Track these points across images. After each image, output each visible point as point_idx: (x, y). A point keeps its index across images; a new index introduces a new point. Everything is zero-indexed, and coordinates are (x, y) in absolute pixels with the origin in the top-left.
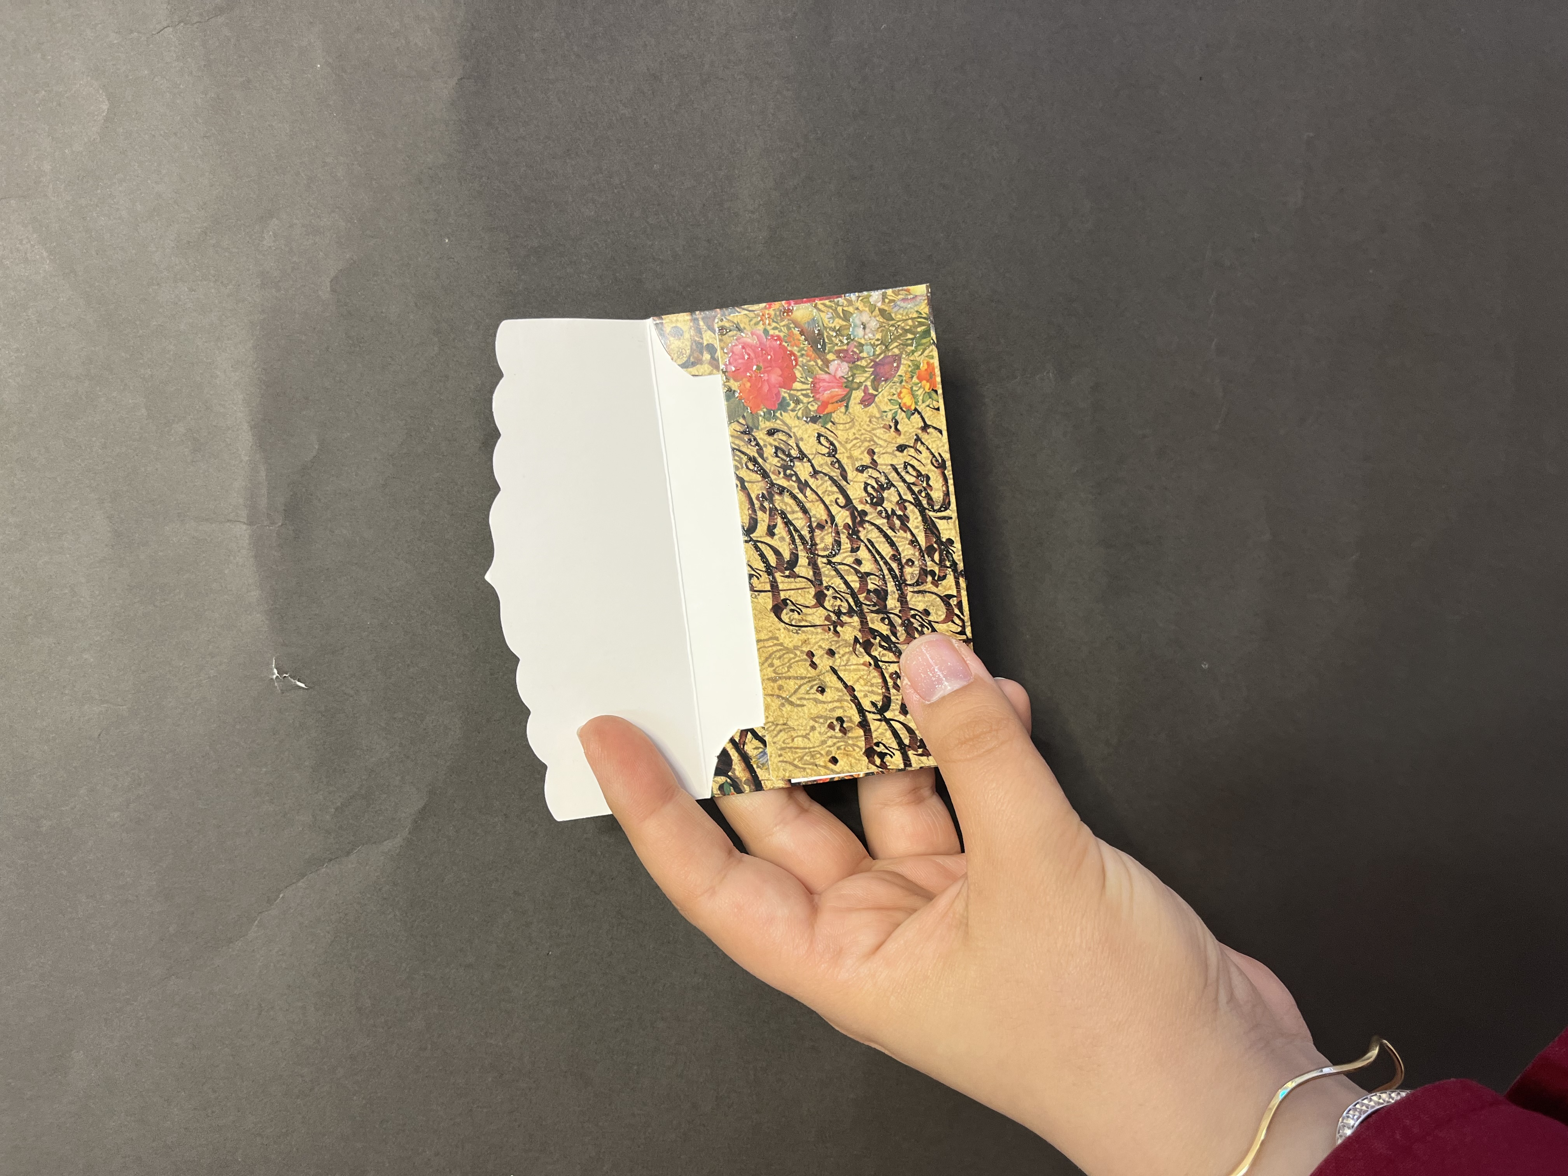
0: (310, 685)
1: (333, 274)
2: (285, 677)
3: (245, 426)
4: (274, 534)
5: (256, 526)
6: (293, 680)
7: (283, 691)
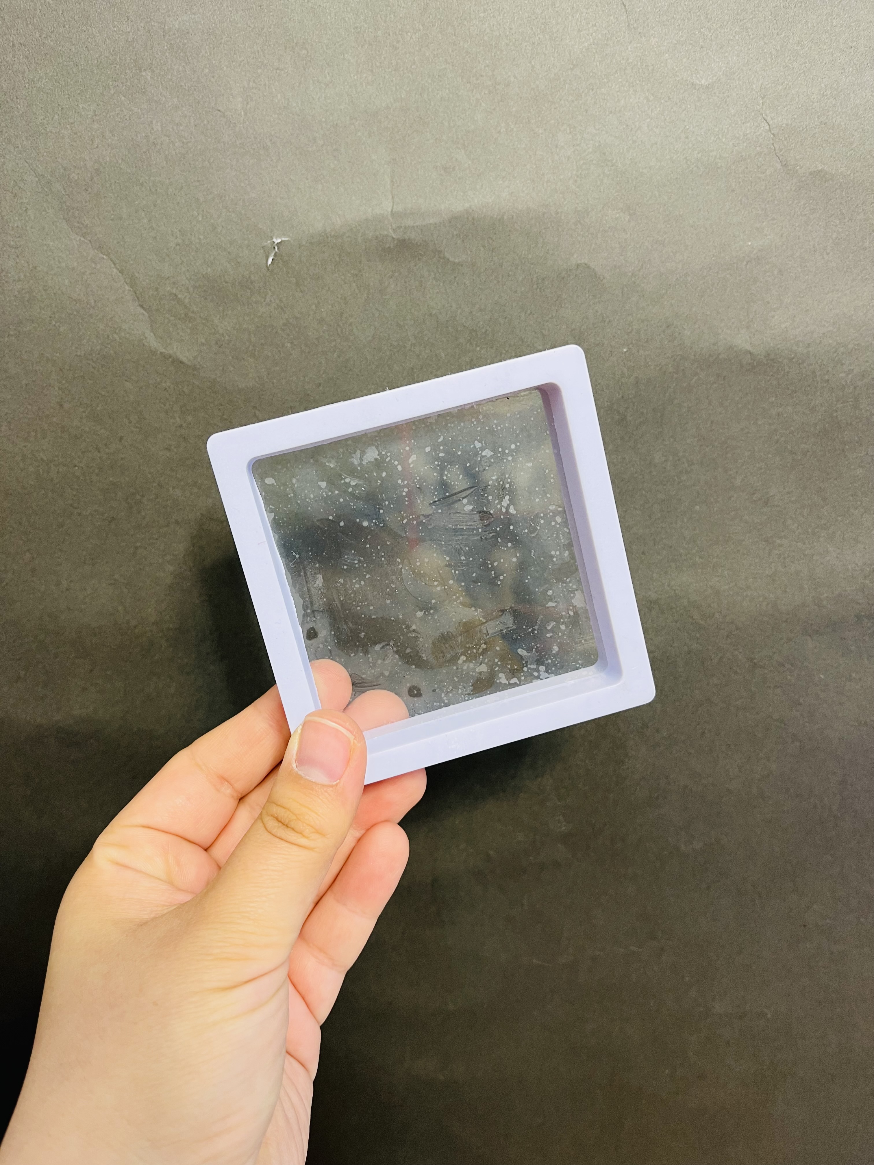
0: (270, 269)
1: (591, 264)
2: (274, 248)
3: (467, 205)
4: (386, 233)
5: (390, 218)
6: (273, 254)
7: (263, 247)
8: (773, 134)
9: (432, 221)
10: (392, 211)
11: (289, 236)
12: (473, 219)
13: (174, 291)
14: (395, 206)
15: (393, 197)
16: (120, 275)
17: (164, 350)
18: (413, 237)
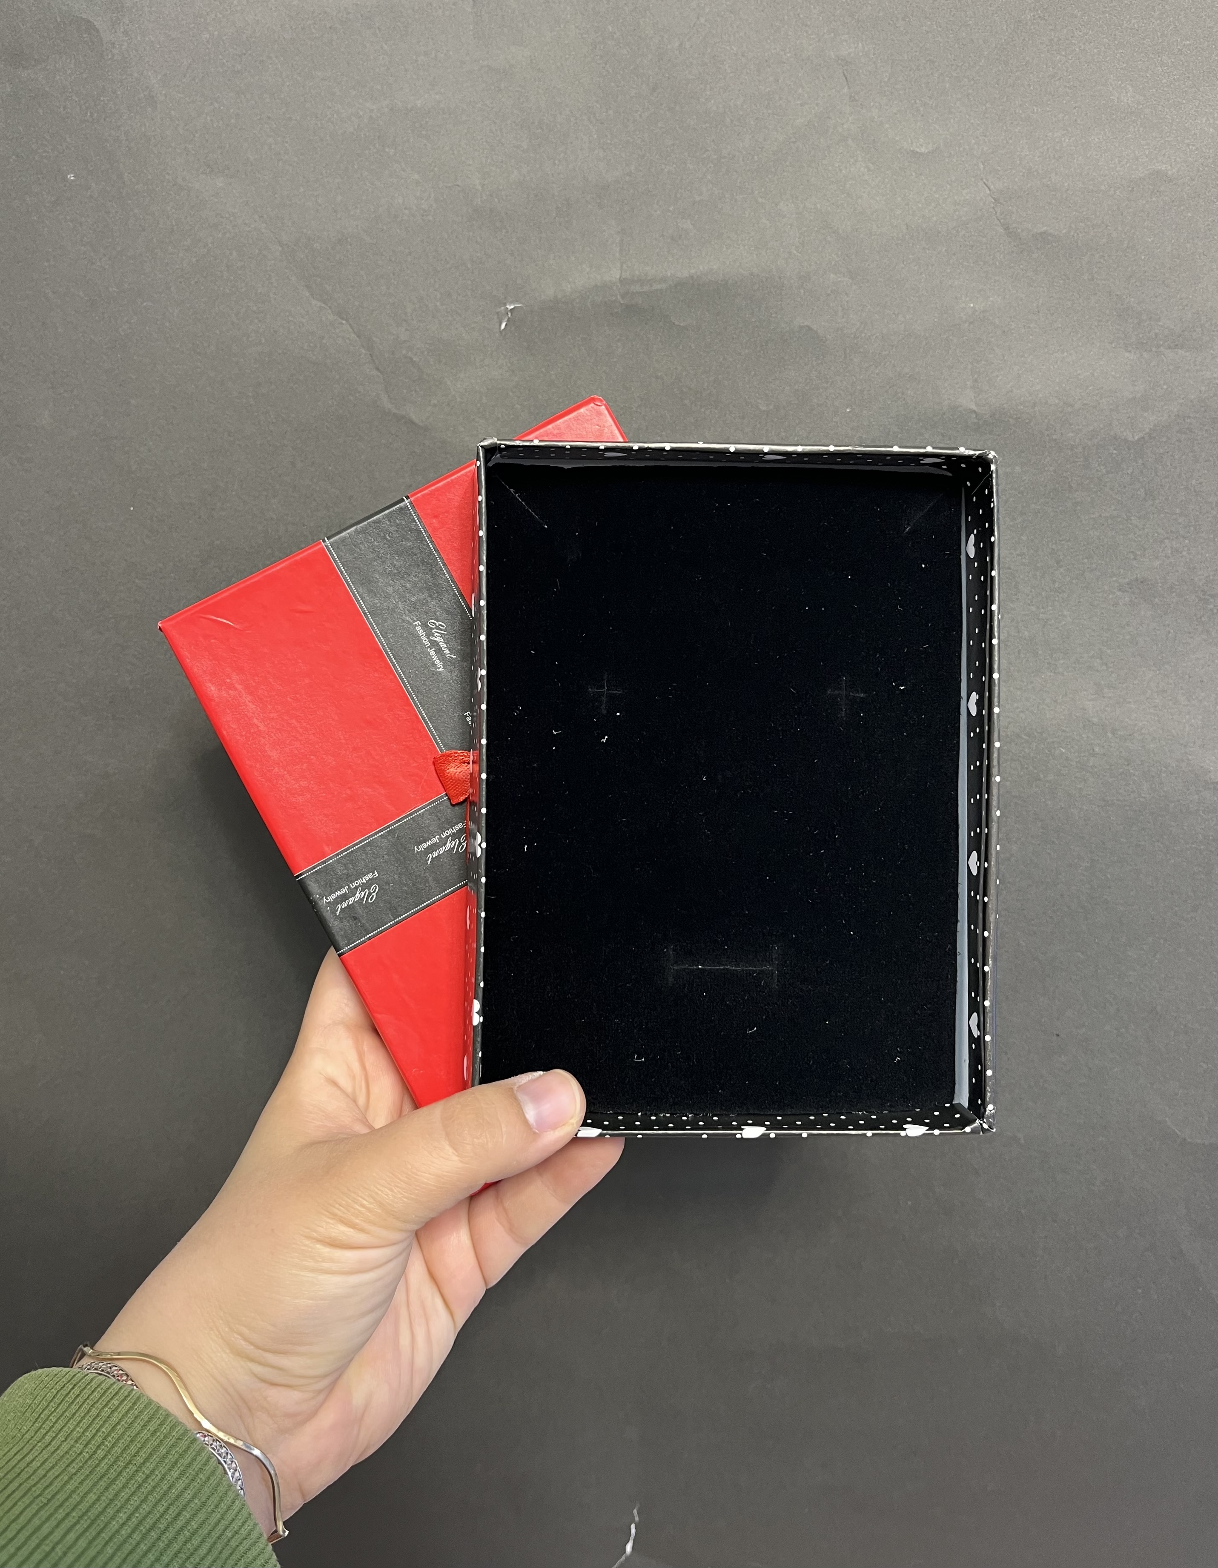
0: (503, 333)
1: (814, 327)
2: (508, 314)
3: (693, 271)
4: (614, 298)
5: (619, 284)
6: (506, 320)
7: (498, 313)
8: (995, 200)
9: (659, 287)
10: (620, 279)
11: (521, 303)
12: (699, 285)
13: (410, 354)
14: (623, 274)
15: (622, 266)
16: (357, 339)
17: (396, 411)
18: (640, 302)
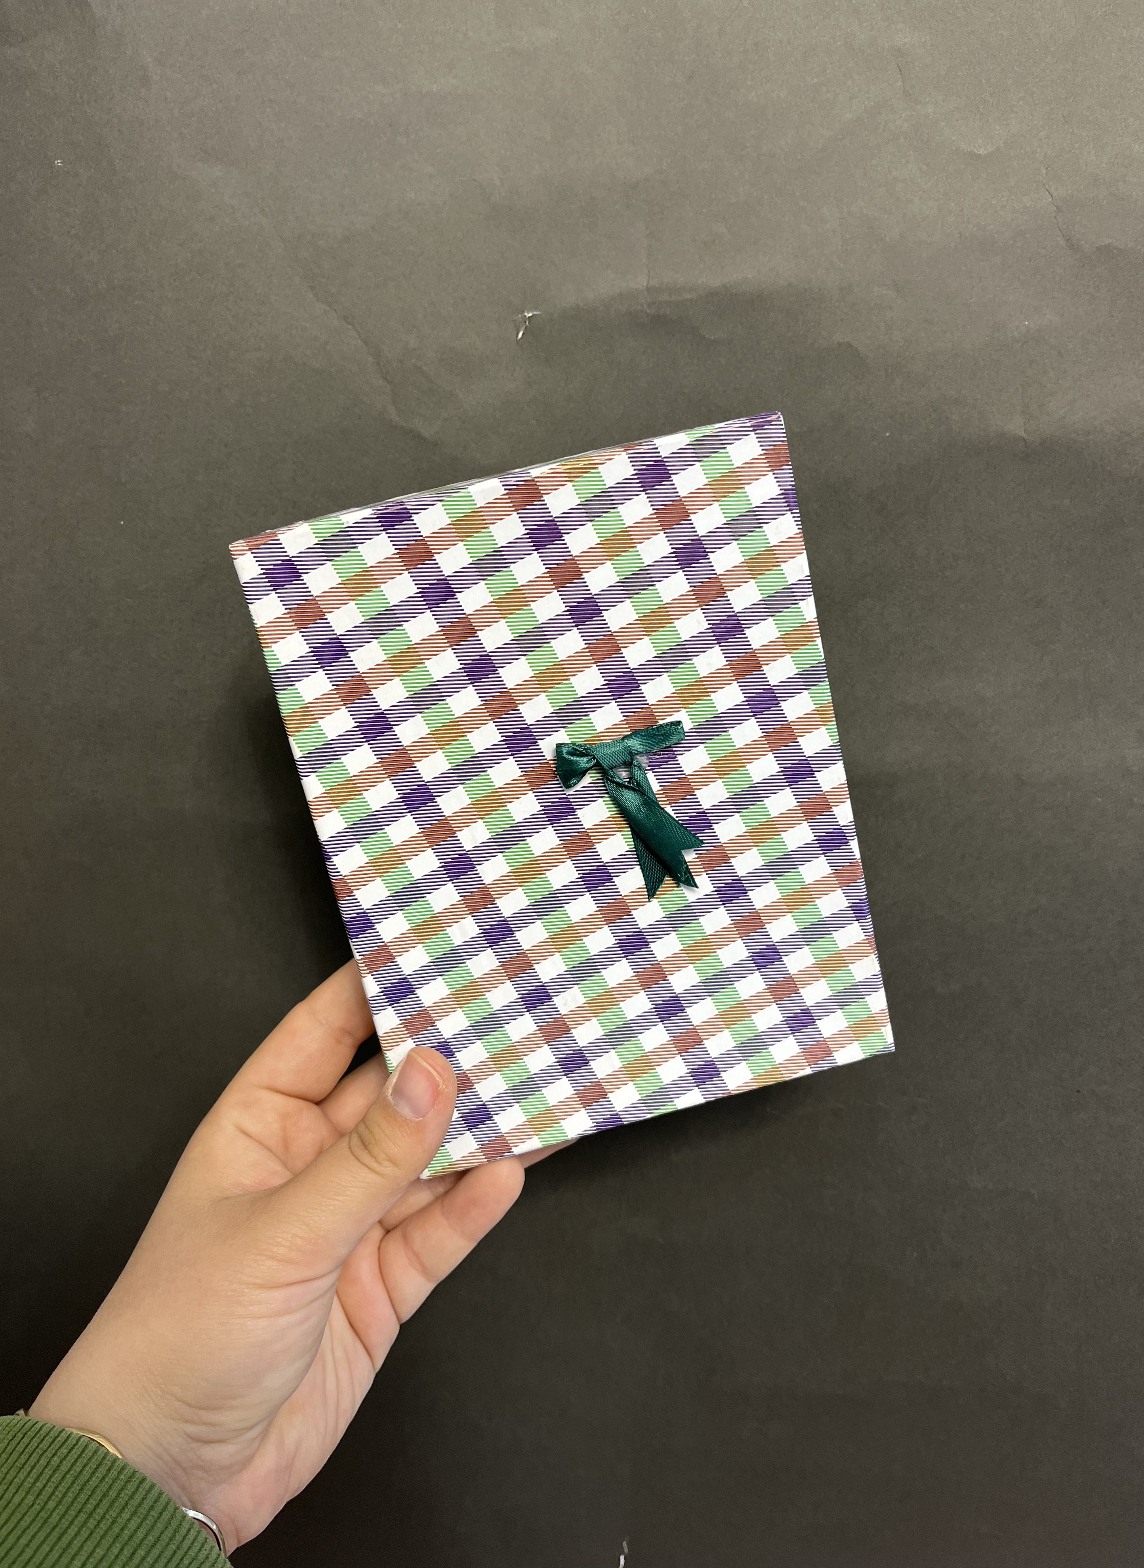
0: (520, 343)
1: (854, 343)
2: (526, 322)
3: (726, 280)
4: (640, 307)
5: (645, 293)
6: (523, 328)
8: (1058, 208)
10: (647, 287)
12: (731, 294)
13: (420, 363)
14: (651, 281)
15: (649, 272)
16: (364, 345)
17: (404, 425)
18: (668, 313)
